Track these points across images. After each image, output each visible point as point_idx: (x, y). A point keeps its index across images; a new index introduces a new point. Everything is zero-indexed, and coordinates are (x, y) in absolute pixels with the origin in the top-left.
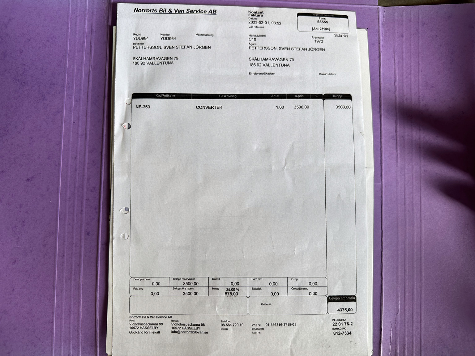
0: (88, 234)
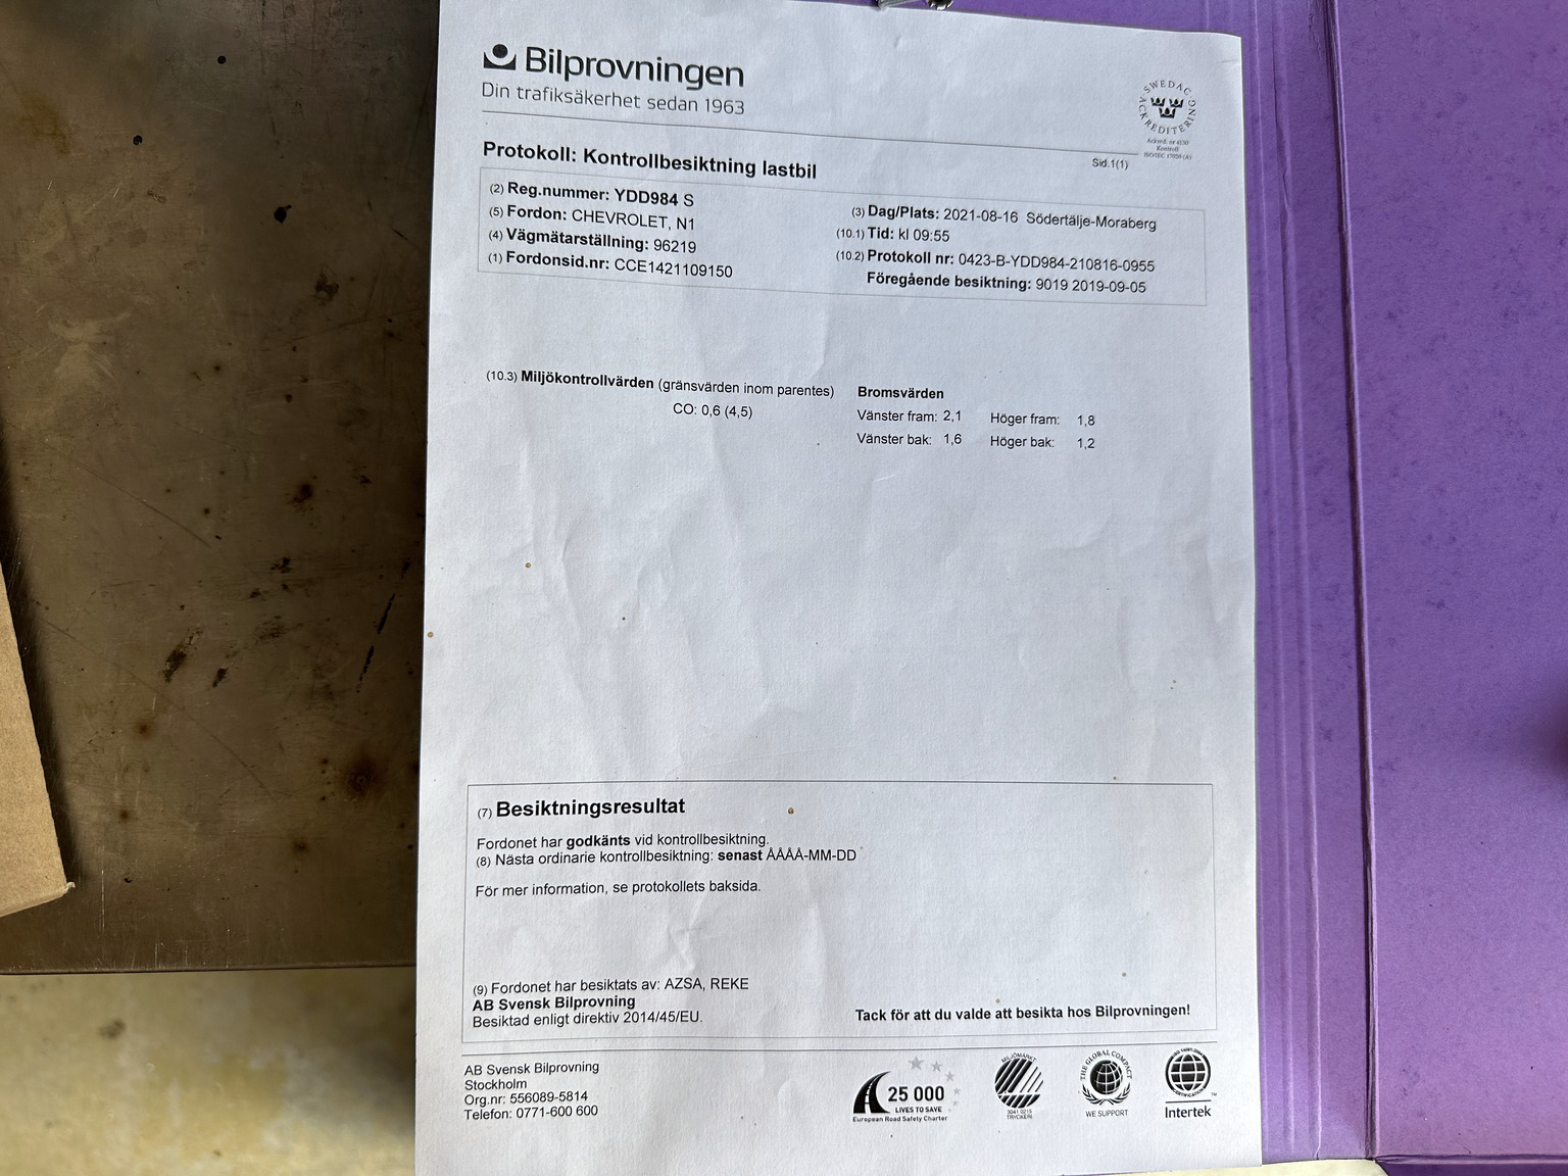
0: (1328, 735)
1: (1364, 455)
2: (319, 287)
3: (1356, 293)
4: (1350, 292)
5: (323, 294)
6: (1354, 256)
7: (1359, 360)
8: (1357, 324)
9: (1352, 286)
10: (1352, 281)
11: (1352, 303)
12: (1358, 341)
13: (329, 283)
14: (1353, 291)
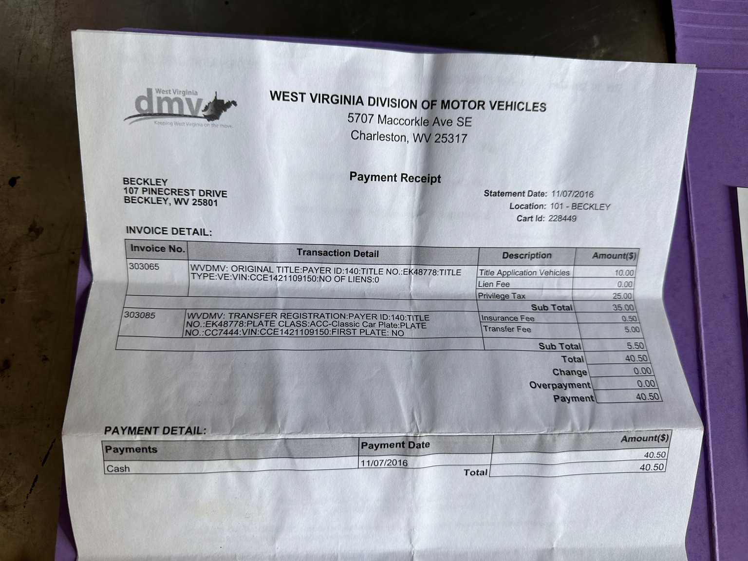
1: (710, 392)
2: (31, 229)
3: (701, 281)
4: (697, 280)
5: (33, 233)
6: (699, 256)
7: (704, 326)
8: (703, 301)
9: (698, 276)
10: (698, 273)
11: (699, 287)
12: (703, 313)
13: (37, 227)
14: (699, 279)
